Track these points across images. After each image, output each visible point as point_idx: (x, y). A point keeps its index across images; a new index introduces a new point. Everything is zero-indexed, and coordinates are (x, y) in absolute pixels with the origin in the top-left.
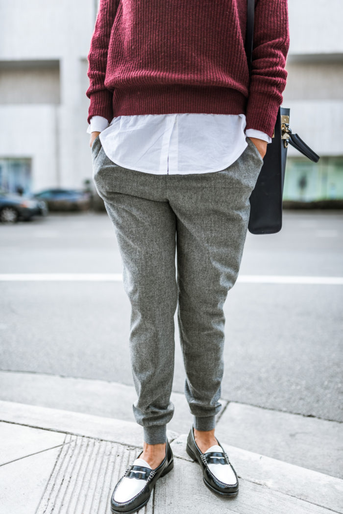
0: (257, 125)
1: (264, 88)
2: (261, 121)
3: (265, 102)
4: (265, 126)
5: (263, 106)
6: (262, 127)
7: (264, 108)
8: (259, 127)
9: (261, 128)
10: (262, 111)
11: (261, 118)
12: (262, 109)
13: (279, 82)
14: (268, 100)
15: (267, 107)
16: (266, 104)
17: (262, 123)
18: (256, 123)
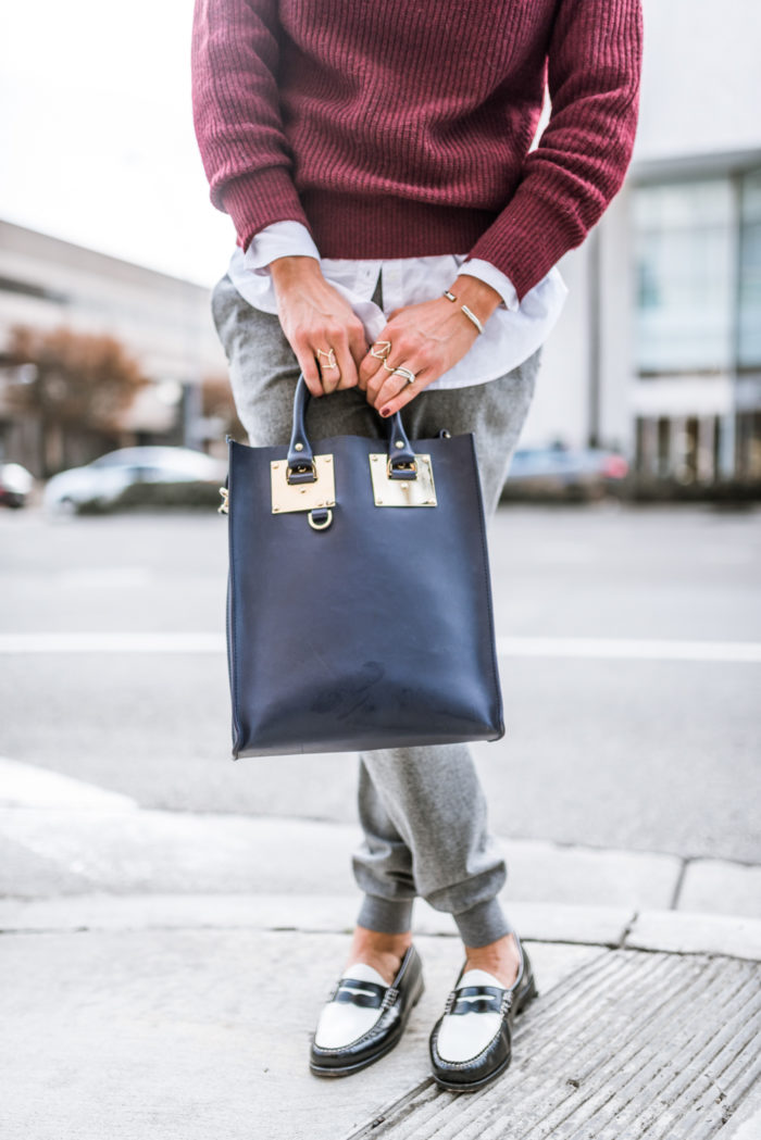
0: (503, 259)
1: (553, 194)
2: (516, 255)
3: (541, 223)
4: (518, 270)
5: (532, 228)
6: (513, 268)
7: (533, 232)
8: (505, 265)
9: (509, 269)
10: (525, 237)
11: (517, 250)
12: (529, 232)
13: (589, 194)
14: (550, 222)
15: (541, 235)
16: (542, 226)
17: (516, 260)
18: (502, 256)
